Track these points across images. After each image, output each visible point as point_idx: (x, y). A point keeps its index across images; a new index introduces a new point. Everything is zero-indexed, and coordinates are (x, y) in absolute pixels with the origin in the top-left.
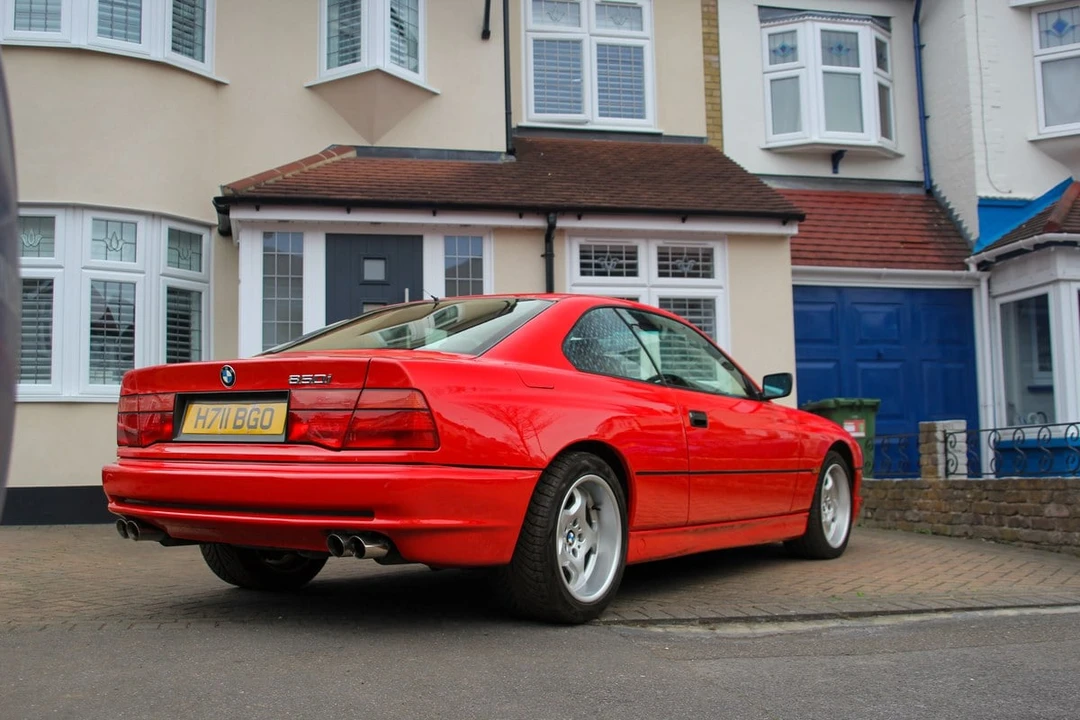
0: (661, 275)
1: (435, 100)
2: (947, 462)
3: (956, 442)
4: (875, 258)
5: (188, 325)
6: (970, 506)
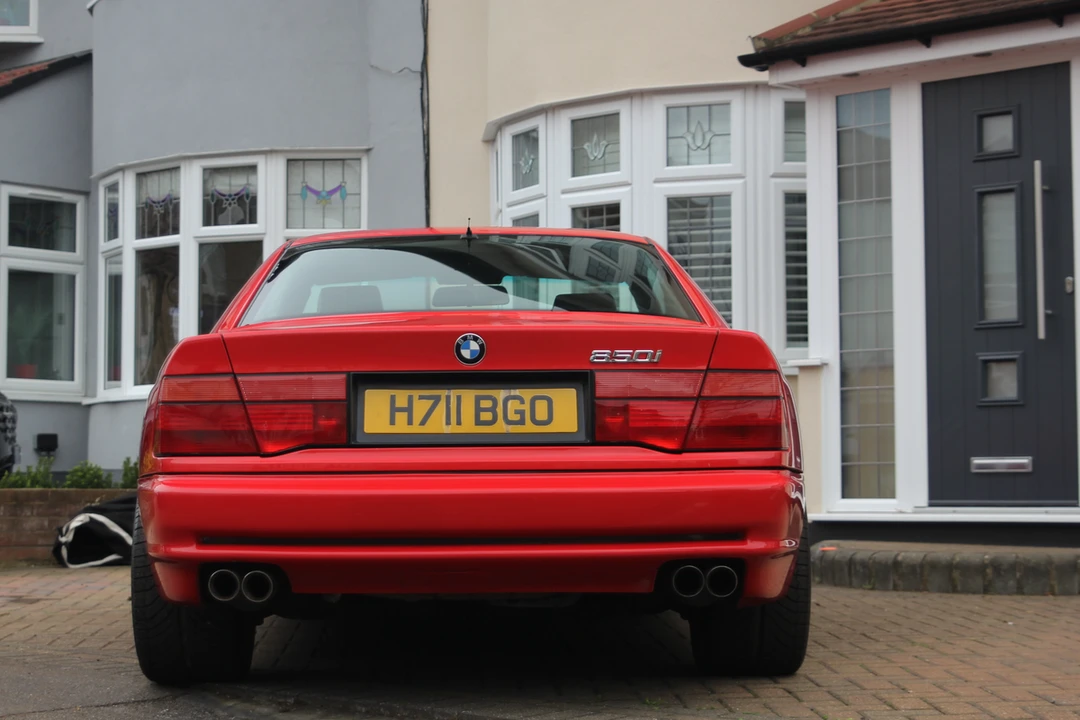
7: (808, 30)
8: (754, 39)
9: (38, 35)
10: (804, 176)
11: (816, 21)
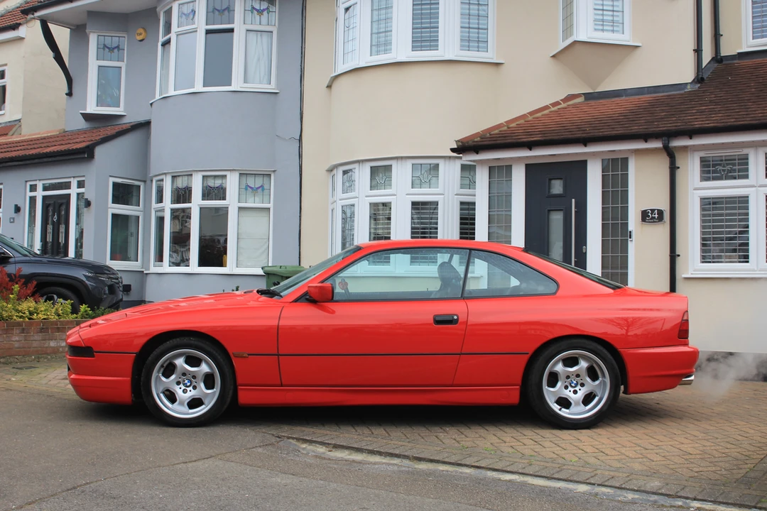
1: (638, 51)
7: (479, 139)
8: (456, 141)
9: (124, 111)
10: (475, 196)
11: (482, 135)
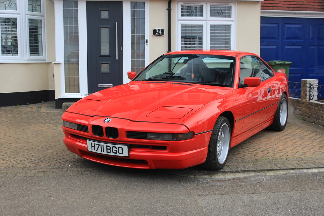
0: (211, 16)
2: (310, 95)
3: (313, 88)
4: (294, 6)
5: (37, 32)
6: (316, 112)
